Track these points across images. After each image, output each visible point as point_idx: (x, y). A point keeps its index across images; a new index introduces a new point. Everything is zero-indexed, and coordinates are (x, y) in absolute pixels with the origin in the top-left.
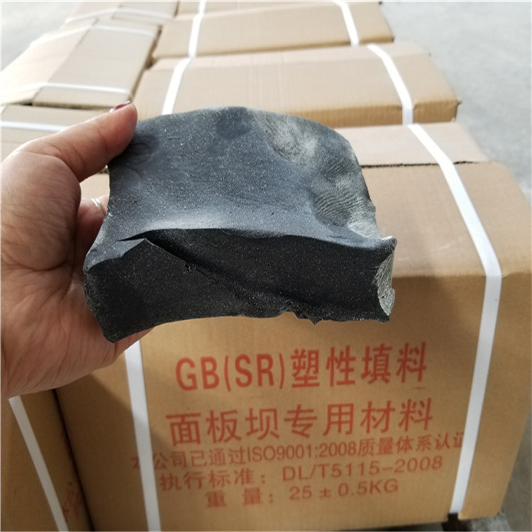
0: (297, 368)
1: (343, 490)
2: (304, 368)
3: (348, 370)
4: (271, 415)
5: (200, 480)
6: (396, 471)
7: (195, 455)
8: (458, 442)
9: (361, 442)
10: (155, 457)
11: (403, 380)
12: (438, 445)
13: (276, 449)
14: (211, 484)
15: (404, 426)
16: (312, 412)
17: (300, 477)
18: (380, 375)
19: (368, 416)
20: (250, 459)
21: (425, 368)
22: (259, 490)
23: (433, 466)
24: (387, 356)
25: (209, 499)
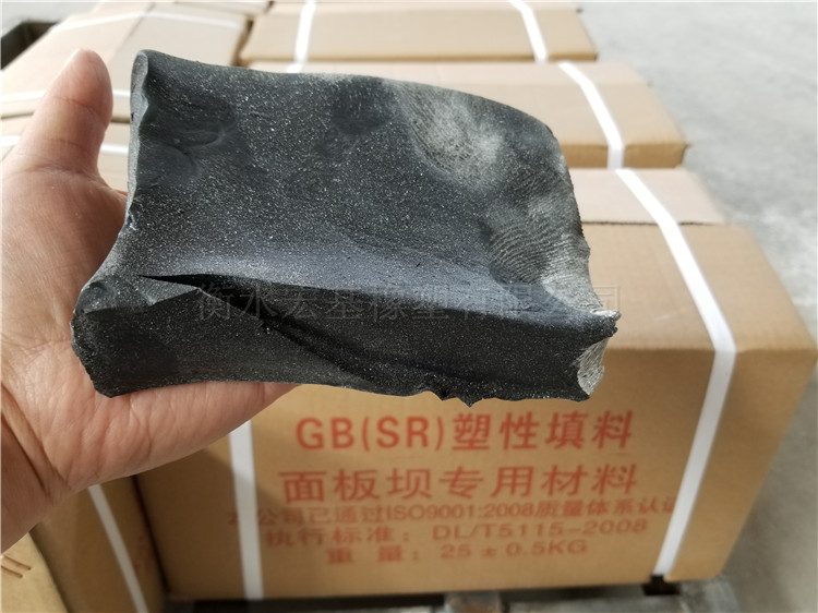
0: (460, 432)
1: (514, 549)
2: (469, 430)
3: (527, 435)
4: (423, 476)
5: (319, 536)
6: (584, 532)
7: (315, 512)
8: (669, 507)
9: (540, 506)
10: (260, 513)
11: (600, 446)
12: (642, 509)
13: (425, 508)
14: (335, 540)
15: (598, 490)
16: (477, 473)
17: (456, 536)
18: (570, 440)
19: (552, 480)
20: (389, 518)
21: (630, 435)
22: (399, 548)
23: (634, 529)
24: (581, 423)
25: (331, 556)
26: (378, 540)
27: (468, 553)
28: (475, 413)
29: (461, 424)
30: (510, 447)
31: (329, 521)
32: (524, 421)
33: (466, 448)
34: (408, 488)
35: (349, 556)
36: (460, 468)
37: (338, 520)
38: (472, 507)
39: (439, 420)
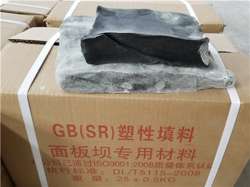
0: (121, 133)
1: (146, 179)
2: (125, 132)
4: (107, 149)
5: (68, 171)
6: (175, 175)
7: (65, 161)
8: (209, 166)
9: (156, 164)
10: (43, 160)
11: (181, 141)
12: (198, 167)
13: (109, 162)
14: (74, 173)
15: (180, 159)
16: (129, 149)
17: (123, 173)
18: (167, 138)
19: (160, 154)
20: (95, 165)
21: (193, 137)
22: (100, 176)
23: (195, 175)
24: (172, 131)
25: (74, 178)
26: (91, 173)
27: (128, 180)
28: (127, 125)
29: (121, 129)
30: (142, 140)
31: (71, 165)
32: (148, 129)
33: (124, 139)
34: (102, 154)
35: (81, 178)
36: (122, 147)
37: (74, 165)
38: (128, 163)
39: (112, 127)
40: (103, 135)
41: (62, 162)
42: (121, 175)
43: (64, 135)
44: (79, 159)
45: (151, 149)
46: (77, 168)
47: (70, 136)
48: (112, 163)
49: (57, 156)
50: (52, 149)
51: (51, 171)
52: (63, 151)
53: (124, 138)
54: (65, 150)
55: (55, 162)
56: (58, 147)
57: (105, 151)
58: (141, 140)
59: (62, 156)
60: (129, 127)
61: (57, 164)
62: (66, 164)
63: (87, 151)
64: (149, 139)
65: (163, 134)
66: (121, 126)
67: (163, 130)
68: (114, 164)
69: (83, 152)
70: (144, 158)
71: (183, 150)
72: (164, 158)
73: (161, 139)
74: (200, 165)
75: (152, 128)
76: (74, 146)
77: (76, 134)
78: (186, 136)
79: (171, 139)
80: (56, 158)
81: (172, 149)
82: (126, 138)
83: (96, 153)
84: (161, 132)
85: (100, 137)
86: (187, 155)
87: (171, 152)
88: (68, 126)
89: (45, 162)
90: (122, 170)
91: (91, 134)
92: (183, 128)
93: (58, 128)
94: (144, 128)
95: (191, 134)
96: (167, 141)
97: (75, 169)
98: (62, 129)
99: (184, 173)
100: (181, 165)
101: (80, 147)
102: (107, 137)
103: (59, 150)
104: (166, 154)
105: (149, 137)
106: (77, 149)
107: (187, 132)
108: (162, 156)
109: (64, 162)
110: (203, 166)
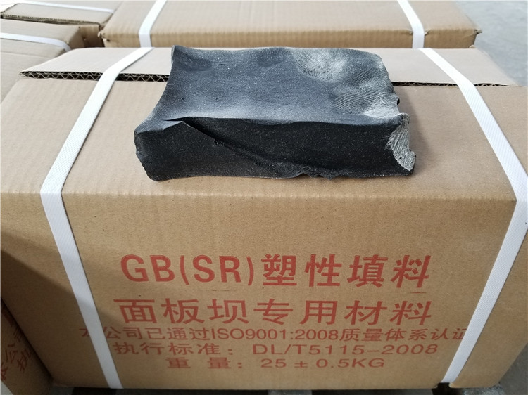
0: (270, 270)
1: (322, 363)
3: (331, 275)
4: (239, 305)
5: (159, 349)
6: (383, 353)
7: (150, 331)
8: (458, 335)
9: (344, 331)
10: (105, 329)
11: (399, 285)
12: (434, 337)
13: (244, 331)
14: (172, 352)
15: (396, 321)
16: (287, 304)
17: (273, 352)
18: (371, 280)
19: (354, 312)
20: (214, 337)
21: (427, 277)
22: (226, 359)
23: (427, 352)
24: (381, 265)
25: (171, 363)
26: (207, 354)
27: (285, 365)
28: (281, 254)
29: (269, 264)
30: (315, 284)
31: (164, 338)
32: (328, 262)
33: (275, 284)
34: (228, 315)
35: (185, 363)
36: (271, 301)
37: (171, 338)
38: (284, 331)
39: (249, 259)
40: (230, 276)
41: (144, 332)
42: (269, 355)
43: (145, 278)
44: (181, 325)
45: (335, 303)
46: (176, 342)
47: (159, 279)
48: (250, 332)
49: (134, 320)
50: (122, 308)
51: (123, 351)
52: (147, 311)
53: (276, 281)
54: (150, 308)
55: (129, 332)
56: (134, 302)
57: (235, 308)
58: (311, 284)
59: (145, 320)
60: (285, 258)
61: (135, 336)
62: (152, 336)
63: (196, 309)
64: (329, 283)
65: (360, 272)
66: (268, 256)
67: (362, 262)
68: (255, 334)
69: (188, 312)
70: (319, 321)
71: (405, 303)
72: (361, 320)
73: (357, 282)
74: (439, 334)
75: (337, 261)
76: (168, 300)
77: (172, 276)
78: (411, 274)
79: (377, 282)
80: (132, 324)
81: (380, 303)
82: (280, 281)
83: (216, 313)
84: (355, 267)
85: (224, 279)
86: (412, 314)
87: (378, 308)
88: (154, 259)
89: (111, 331)
90: (273, 346)
91: (205, 275)
92: (406, 258)
93: (132, 264)
94: (319, 260)
95: (424, 271)
96: (369, 286)
97: (172, 346)
98: (141, 266)
99: (403, 349)
100: (399, 334)
101: (180, 302)
102: (238, 279)
103: (137, 308)
104: (366, 312)
105: (330, 279)
106: (175, 305)
107: (414, 266)
108: (358, 317)
109: (148, 333)
110: (444, 334)
